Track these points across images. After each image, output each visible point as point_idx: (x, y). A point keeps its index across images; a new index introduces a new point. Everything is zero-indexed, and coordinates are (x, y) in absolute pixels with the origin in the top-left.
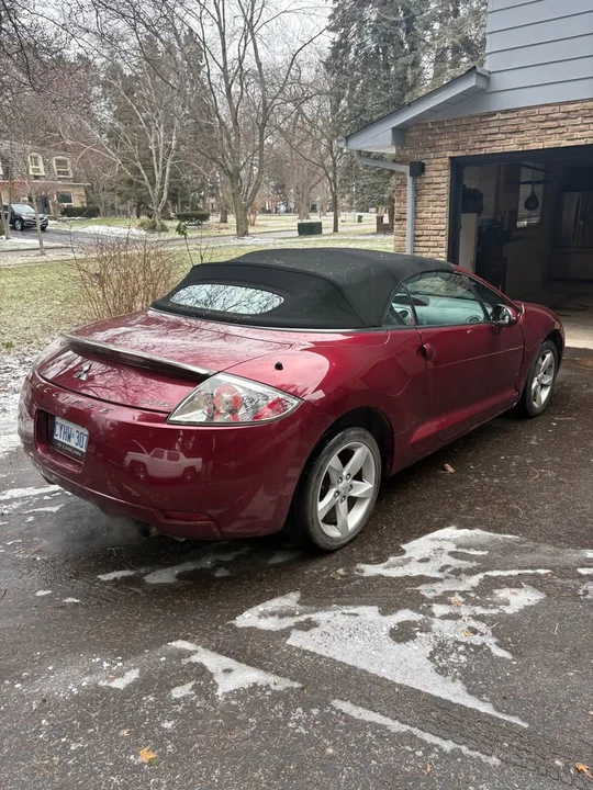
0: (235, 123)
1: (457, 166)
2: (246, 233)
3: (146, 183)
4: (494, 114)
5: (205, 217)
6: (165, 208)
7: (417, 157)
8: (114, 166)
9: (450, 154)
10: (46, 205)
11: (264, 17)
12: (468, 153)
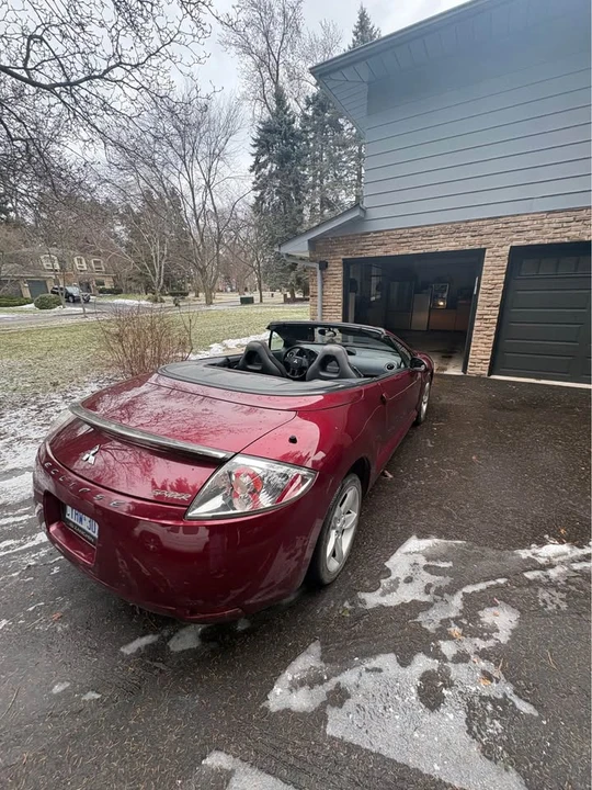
0: (202, 240)
1: (347, 264)
2: (211, 303)
3: (150, 274)
4: (369, 233)
5: (187, 294)
6: (163, 288)
7: (323, 259)
8: (130, 266)
9: (343, 257)
10: (89, 287)
11: (217, 180)
12: (353, 256)
